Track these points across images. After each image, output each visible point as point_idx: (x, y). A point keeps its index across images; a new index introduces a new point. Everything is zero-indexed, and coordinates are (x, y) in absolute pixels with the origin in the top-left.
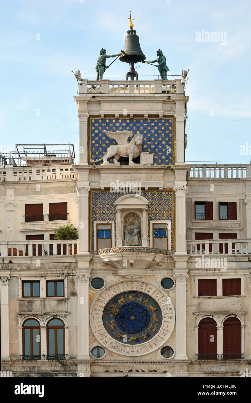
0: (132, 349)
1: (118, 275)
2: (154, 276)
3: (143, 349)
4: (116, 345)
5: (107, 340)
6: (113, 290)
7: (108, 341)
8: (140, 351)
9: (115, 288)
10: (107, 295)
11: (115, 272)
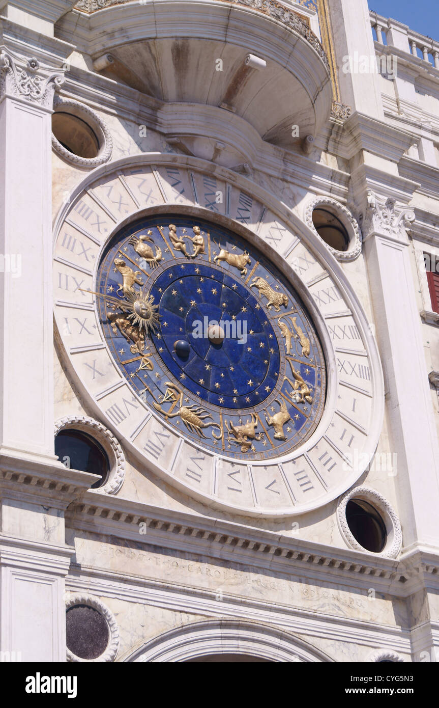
0: (230, 475)
1: (158, 128)
2: (286, 185)
3: (273, 487)
4: (163, 439)
5: (122, 406)
6: (139, 187)
7: (126, 413)
8: (261, 492)
9: (145, 181)
10: (114, 196)
11: (150, 111)
